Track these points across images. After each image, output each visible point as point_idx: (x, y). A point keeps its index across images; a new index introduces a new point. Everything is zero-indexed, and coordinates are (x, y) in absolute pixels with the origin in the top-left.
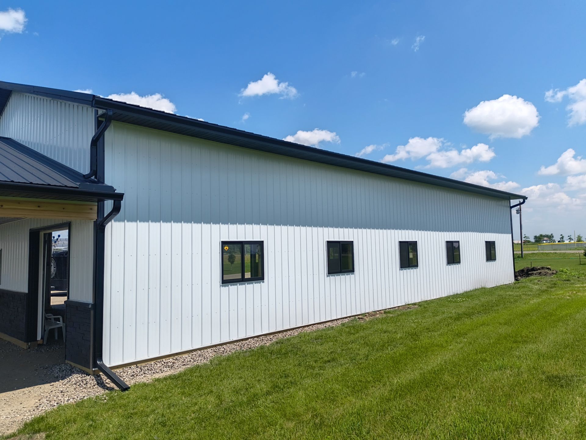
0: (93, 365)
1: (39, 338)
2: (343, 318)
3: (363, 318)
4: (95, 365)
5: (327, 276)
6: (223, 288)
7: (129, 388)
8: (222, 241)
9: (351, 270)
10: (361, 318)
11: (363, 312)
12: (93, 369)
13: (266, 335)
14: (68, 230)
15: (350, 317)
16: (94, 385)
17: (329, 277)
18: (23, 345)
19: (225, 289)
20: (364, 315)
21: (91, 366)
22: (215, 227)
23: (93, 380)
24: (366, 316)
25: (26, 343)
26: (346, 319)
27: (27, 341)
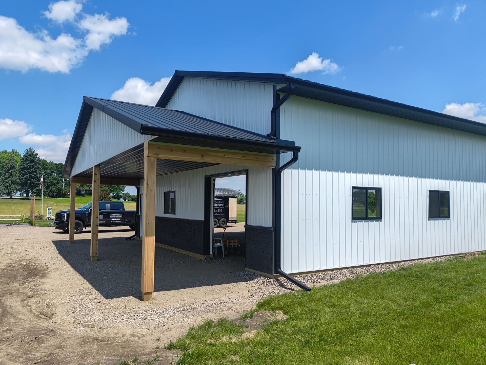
0: (274, 271)
1: (211, 253)
2: (441, 256)
3: (464, 257)
4: (276, 272)
5: (429, 220)
6: (353, 223)
7: (311, 289)
8: (352, 187)
9: (447, 216)
10: (463, 257)
11: (463, 252)
12: (275, 275)
13: (383, 264)
14: (245, 175)
15: (446, 256)
16: (278, 286)
17: (430, 220)
18: (202, 257)
19: (354, 224)
20: (465, 254)
21: (273, 273)
22: (348, 175)
23: (275, 282)
24: (466, 255)
25: (203, 256)
26: (443, 257)
27: (204, 255)
